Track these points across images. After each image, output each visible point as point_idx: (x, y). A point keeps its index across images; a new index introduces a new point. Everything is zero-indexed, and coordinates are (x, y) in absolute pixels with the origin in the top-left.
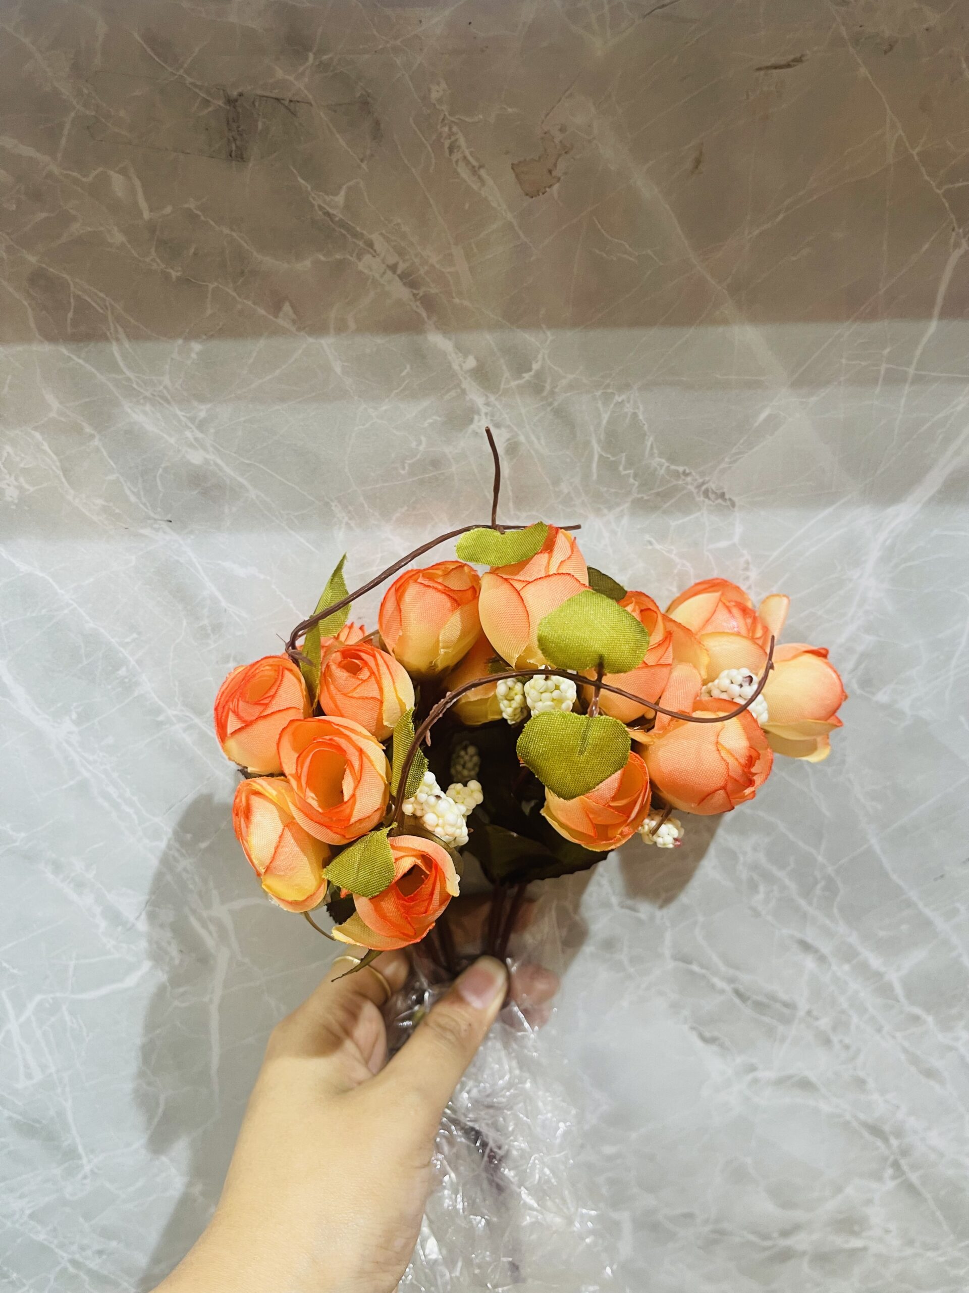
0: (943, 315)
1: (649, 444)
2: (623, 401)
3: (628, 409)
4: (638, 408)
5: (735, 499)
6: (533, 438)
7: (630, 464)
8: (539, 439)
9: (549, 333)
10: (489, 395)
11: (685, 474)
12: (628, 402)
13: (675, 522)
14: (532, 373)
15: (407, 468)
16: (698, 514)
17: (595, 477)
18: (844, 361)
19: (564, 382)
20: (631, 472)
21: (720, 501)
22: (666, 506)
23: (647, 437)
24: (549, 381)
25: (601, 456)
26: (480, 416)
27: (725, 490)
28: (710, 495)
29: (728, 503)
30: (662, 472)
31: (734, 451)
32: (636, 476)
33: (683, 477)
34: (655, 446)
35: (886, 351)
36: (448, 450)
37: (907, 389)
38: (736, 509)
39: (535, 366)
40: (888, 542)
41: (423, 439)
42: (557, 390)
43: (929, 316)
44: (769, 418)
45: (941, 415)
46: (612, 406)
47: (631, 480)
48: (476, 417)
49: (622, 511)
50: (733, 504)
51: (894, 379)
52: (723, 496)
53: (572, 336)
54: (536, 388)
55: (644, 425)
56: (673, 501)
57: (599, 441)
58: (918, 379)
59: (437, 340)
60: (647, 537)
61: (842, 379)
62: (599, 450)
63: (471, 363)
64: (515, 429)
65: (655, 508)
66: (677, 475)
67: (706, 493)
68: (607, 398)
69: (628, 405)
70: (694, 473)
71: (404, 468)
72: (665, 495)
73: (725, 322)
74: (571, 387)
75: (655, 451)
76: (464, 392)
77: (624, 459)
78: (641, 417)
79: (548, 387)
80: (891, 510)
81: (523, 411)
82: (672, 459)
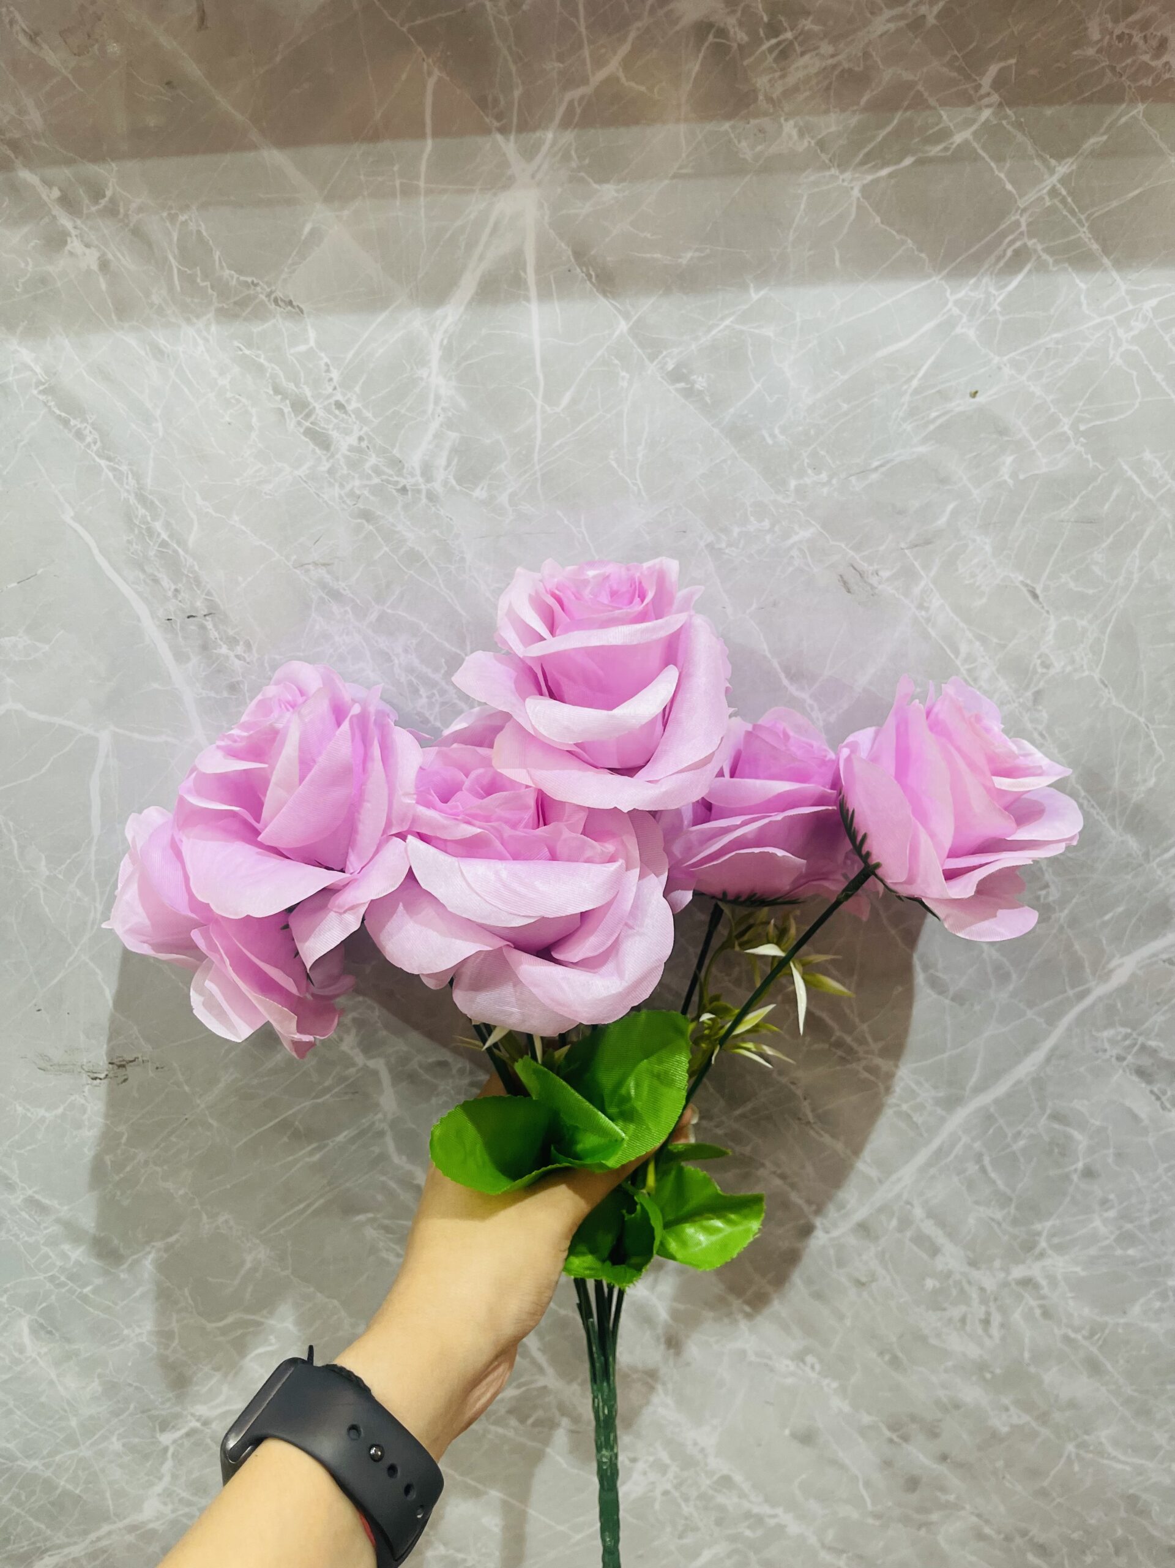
0: (436, 134)
1: (217, 258)
2: (186, 221)
3: (192, 226)
4: (200, 225)
5: (301, 306)
6: (119, 255)
7: (206, 276)
8: (123, 255)
9: (114, 165)
10: (76, 219)
11: (256, 285)
12: (191, 221)
13: (257, 328)
14: (106, 199)
15: (20, 285)
16: (274, 321)
17: (178, 289)
18: (362, 177)
19: (134, 206)
20: (208, 283)
21: (289, 308)
22: (244, 314)
23: (214, 252)
24: (121, 204)
25: (179, 270)
26: (71, 236)
27: (292, 298)
28: (279, 302)
29: (297, 310)
30: (234, 283)
31: (290, 261)
32: (212, 287)
33: (252, 287)
34: (222, 259)
35: (396, 168)
36: (50, 268)
37: (422, 200)
38: (305, 315)
39: (109, 193)
40: (445, 342)
41: (29, 260)
42: (130, 212)
43: (423, 136)
44: (313, 232)
45: (459, 223)
46: (178, 225)
47: (210, 291)
48: (69, 239)
49: (209, 319)
50: (302, 311)
51: (408, 191)
52: (290, 303)
53: (132, 166)
54: (112, 211)
55: (208, 240)
56: (249, 309)
57: (175, 258)
58: (429, 192)
59: (25, 175)
60: (236, 343)
61: (366, 193)
62: (177, 264)
63: (56, 193)
64: (103, 247)
65: (236, 316)
66: (246, 285)
67: (276, 301)
68: (173, 218)
69: (191, 224)
70: (261, 283)
71: (18, 286)
72: (242, 303)
73: (254, 147)
74: (140, 209)
75: (224, 264)
76: (54, 217)
77: (199, 273)
78: (205, 234)
79: (122, 211)
80: (439, 312)
81: (106, 232)
82: (240, 272)
